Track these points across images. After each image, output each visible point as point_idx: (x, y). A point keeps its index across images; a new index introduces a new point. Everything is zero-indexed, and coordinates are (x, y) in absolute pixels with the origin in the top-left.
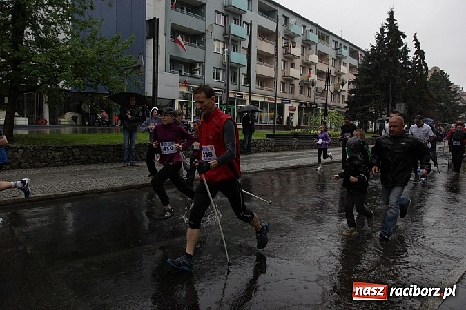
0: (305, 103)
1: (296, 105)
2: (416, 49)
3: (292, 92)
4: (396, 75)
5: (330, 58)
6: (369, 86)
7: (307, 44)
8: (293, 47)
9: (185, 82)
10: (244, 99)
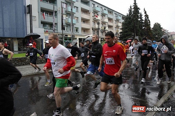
0: (103, 38)
2: (145, 14)
4: (137, 25)
5: (114, 20)
7: (103, 15)
9: (47, 31)
10: (75, 37)
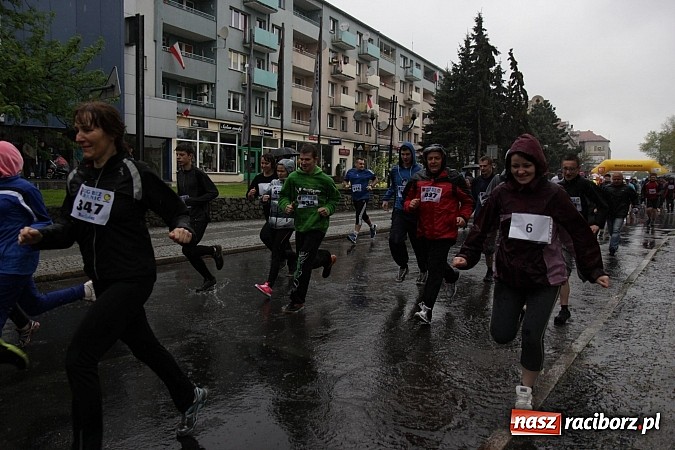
0: (363, 145)
1: (350, 147)
2: (513, 71)
3: (344, 129)
4: (485, 105)
5: (397, 80)
6: (450, 120)
7: (364, 60)
8: (345, 63)
9: (187, 113)
10: (274, 137)
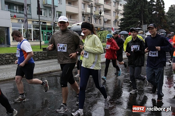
0: (97, 28)
5: (112, 1)
6: (130, 15)
9: (15, 16)
